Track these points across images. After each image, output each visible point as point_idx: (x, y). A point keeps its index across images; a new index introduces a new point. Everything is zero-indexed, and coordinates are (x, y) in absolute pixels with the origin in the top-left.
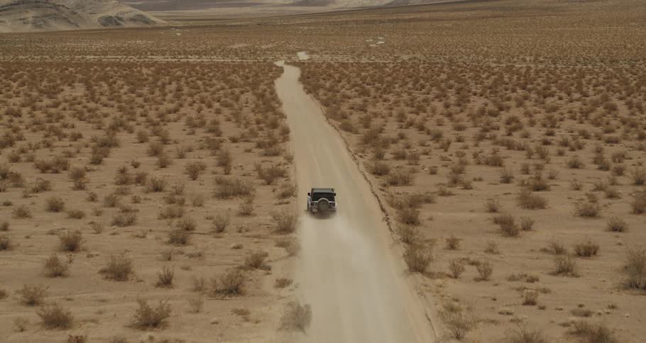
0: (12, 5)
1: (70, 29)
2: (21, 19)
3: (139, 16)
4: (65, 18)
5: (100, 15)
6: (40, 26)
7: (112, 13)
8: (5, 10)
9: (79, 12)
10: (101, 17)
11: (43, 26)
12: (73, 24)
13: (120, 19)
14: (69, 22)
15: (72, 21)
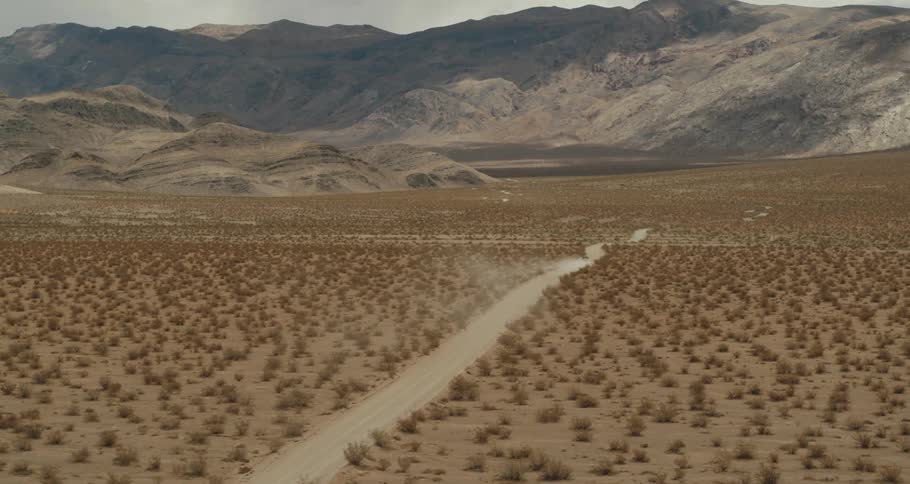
0: (291, 159)
1: (367, 191)
2: (303, 178)
3: (463, 172)
4: (363, 177)
5: (409, 173)
6: (328, 188)
7: (426, 170)
8: (281, 166)
9: (381, 168)
10: (411, 175)
11: (333, 187)
12: (371, 184)
13: (435, 177)
14: (367, 182)
15: (370, 180)
